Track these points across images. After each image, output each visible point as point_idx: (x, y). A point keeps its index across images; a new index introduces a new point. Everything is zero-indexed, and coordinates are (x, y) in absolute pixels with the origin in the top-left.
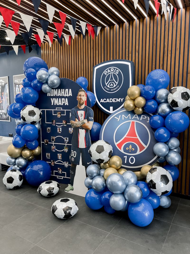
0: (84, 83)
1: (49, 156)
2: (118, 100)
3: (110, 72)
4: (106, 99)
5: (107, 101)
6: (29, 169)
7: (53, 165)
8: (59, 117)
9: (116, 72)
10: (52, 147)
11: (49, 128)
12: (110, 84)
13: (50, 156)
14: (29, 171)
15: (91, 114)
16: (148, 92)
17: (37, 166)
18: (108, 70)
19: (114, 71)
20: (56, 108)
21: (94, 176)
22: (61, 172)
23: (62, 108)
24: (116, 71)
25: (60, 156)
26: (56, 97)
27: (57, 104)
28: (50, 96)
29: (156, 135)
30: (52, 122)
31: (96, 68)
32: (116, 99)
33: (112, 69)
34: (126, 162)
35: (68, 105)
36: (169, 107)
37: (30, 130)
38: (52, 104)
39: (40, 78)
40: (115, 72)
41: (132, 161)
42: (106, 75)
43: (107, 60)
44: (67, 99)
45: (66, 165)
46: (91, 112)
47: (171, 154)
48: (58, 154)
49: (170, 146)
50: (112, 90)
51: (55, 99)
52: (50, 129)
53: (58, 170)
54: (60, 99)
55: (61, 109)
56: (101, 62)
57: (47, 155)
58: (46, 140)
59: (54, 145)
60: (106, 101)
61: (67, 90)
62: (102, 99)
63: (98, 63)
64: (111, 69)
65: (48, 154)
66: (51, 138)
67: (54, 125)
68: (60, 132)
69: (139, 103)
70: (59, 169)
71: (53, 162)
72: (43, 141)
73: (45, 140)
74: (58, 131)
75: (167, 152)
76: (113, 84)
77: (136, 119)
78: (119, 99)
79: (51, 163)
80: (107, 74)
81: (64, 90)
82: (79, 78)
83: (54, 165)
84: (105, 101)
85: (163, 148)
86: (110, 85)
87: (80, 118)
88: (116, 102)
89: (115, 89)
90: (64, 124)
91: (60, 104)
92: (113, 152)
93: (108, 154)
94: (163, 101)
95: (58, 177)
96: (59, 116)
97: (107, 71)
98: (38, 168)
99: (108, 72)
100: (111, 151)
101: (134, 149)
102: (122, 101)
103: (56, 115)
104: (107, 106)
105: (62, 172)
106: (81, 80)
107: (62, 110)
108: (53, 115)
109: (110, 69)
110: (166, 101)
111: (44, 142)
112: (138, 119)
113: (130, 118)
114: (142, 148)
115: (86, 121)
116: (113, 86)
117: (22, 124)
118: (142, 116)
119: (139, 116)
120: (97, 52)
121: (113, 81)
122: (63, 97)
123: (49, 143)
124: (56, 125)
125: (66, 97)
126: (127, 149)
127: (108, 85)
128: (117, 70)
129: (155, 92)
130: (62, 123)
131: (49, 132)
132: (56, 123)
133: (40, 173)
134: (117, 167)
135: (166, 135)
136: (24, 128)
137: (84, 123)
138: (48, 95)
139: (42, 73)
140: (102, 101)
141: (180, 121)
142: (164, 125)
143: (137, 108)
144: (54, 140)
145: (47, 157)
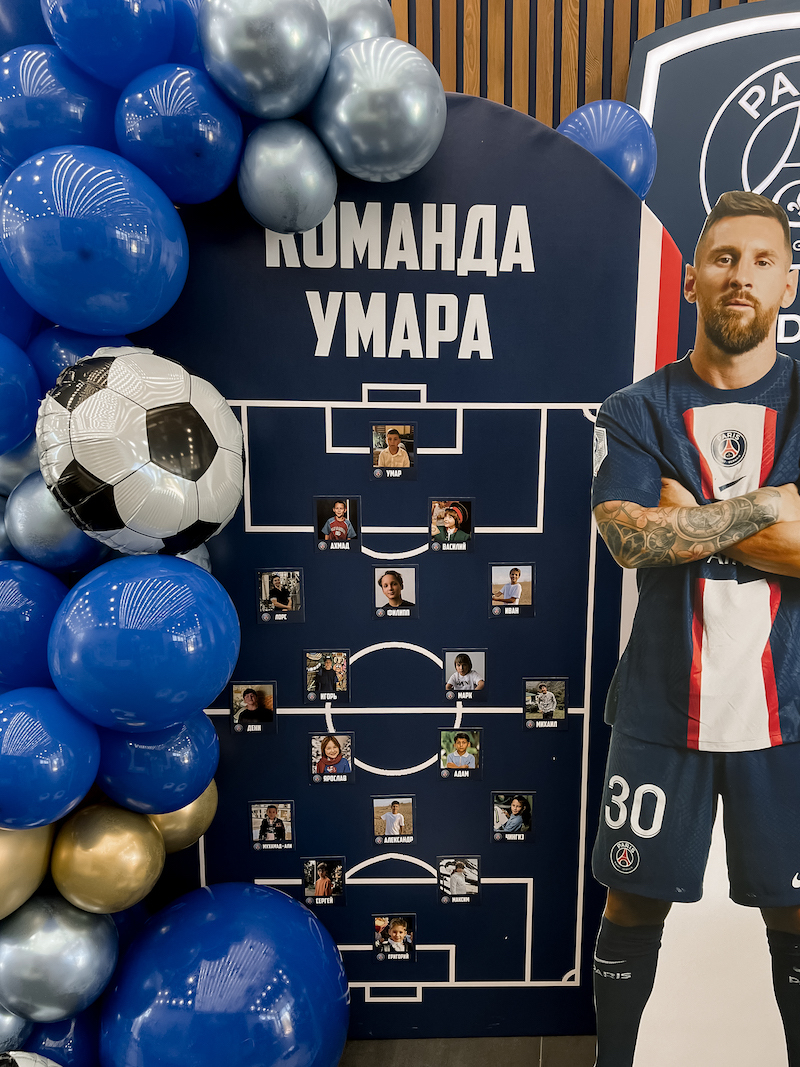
8: (398, 474)
10: (316, 742)
11: (283, 575)
13: (288, 829)
20: (366, 387)
22: (410, 948)
23: (422, 388)
27: (379, 352)
30: (322, 516)
38: (323, 349)
44: (477, 303)
45: (460, 881)
48: (378, 803)
51: (353, 299)
53: (378, 935)
54: (406, 301)
57: (257, 823)
59: (331, 729)
65: (272, 809)
67: (335, 546)
70: (381, 923)
74: (382, 598)
87: (719, 474)
91: (406, 344)
95: (375, 992)
103: (366, 450)
105: (418, 947)
107: (424, 404)
111: (229, 703)
115: (782, 502)
122: (442, 281)
123: (280, 711)
124: (364, 550)
130: (425, 530)
131: (279, 617)
132: (364, 530)
136: (100, 610)
137: (768, 522)
144: (341, 686)
145: (262, 842)
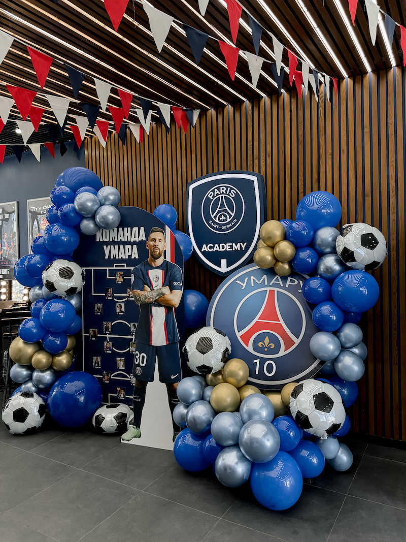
0: (169, 216)
1: (98, 364)
2: (236, 247)
3: (219, 193)
4: (212, 246)
5: (215, 249)
6: (57, 391)
7: (106, 382)
8: (121, 283)
9: (230, 194)
10: (105, 343)
11: (99, 304)
12: (220, 216)
13: (100, 363)
14: (55, 394)
15: (178, 276)
16: (299, 232)
17: (72, 383)
18: (216, 190)
19: (226, 191)
20: (115, 264)
21: (191, 401)
22: (124, 397)
23: (125, 264)
24: (230, 192)
25: (121, 362)
26: (114, 243)
27: (117, 257)
28: (101, 240)
29: (316, 317)
30: (106, 292)
31: (192, 187)
32: (231, 244)
33: (223, 189)
34: (257, 373)
35: (137, 257)
36: (339, 262)
37: (59, 311)
38: (107, 257)
39: (80, 207)
40: (227, 193)
41: (270, 371)
42: (212, 199)
43: (213, 172)
44: (135, 247)
46: (178, 272)
47: (344, 358)
48: (118, 359)
49: (343, 340)
50: (223, 228)
51: (112, 246)
52: (101, 306)
53: (118, 392)
54: (122, 247)
55: (124, 266)
56: (202, 175)
57: (94, 361)
58: (94, 329)
59: (108, 340)
60: (212, 250)
61: (135, 229)
62: (204, 246)
63: (197, 177)
64: (221, 188)
65: (97, 358)
66: (102, 325)
67: (109, 298)
68: (122, 312)
69: (282, 253)
70: (118, 389)
71: (108, 375)
72: (87, 331)
73: (92, 329)
74: (118, 310)
75: (337, 353)
76: (225, 216)
77: (278, 286)
78: (239, 245)
79: (102, 377)
80: (214, 197)
81: (129, 229)
82: (160, 206)
83: (108, 382)
84: (211, 248)
85: (329, 342)
86: (221, 219)
87: (154, 284)
88: (231, 250)
89: (230, 225)
90: (129, 297)
91: (122, 255)
92: (230, 352)
93: (220, 356)
94: (328, 250)
96: (120, 280)
97: (213, 191)
98: (75, 389)
99: (216, 193)
100: (227, 349)
101: (273, 346)
102: (243, 249)
103: (115, 278)
104: (215, 257)
105: (126, 396)
106: (163, 210)
107: (125, 268)
108: (108, 277)
109: (219, 189)
110: (334, 251)
111: (89, 333)
112: (282, 285)
113: (266, 284)
114: (288, 343)
115: (166, 290)
116: (225, 220)
117: (44, 298)
118: (289, 279)
119: (284, 278)
120: (194, 156)
121: (226, 211)
122: (128, 243)
123: (98, 335)
124: (114, 299)
125: (135, 243)
126: (260, 344)
127: (215, 217)
128: (232, 191)
129: (312, 233)
130: (126, 295)
131: (99, 314)
132: (114, 295)
133: (79, 399)
134: (239, 381)
135: (334, 318)
136: (48, 308)
138: (98, 240)
139: (85, 198)
140: (205, 248)
141: (361, 289)
142: (329, 297)
143: (280, 264)
144: (110, 330)
145: (95, 366)
